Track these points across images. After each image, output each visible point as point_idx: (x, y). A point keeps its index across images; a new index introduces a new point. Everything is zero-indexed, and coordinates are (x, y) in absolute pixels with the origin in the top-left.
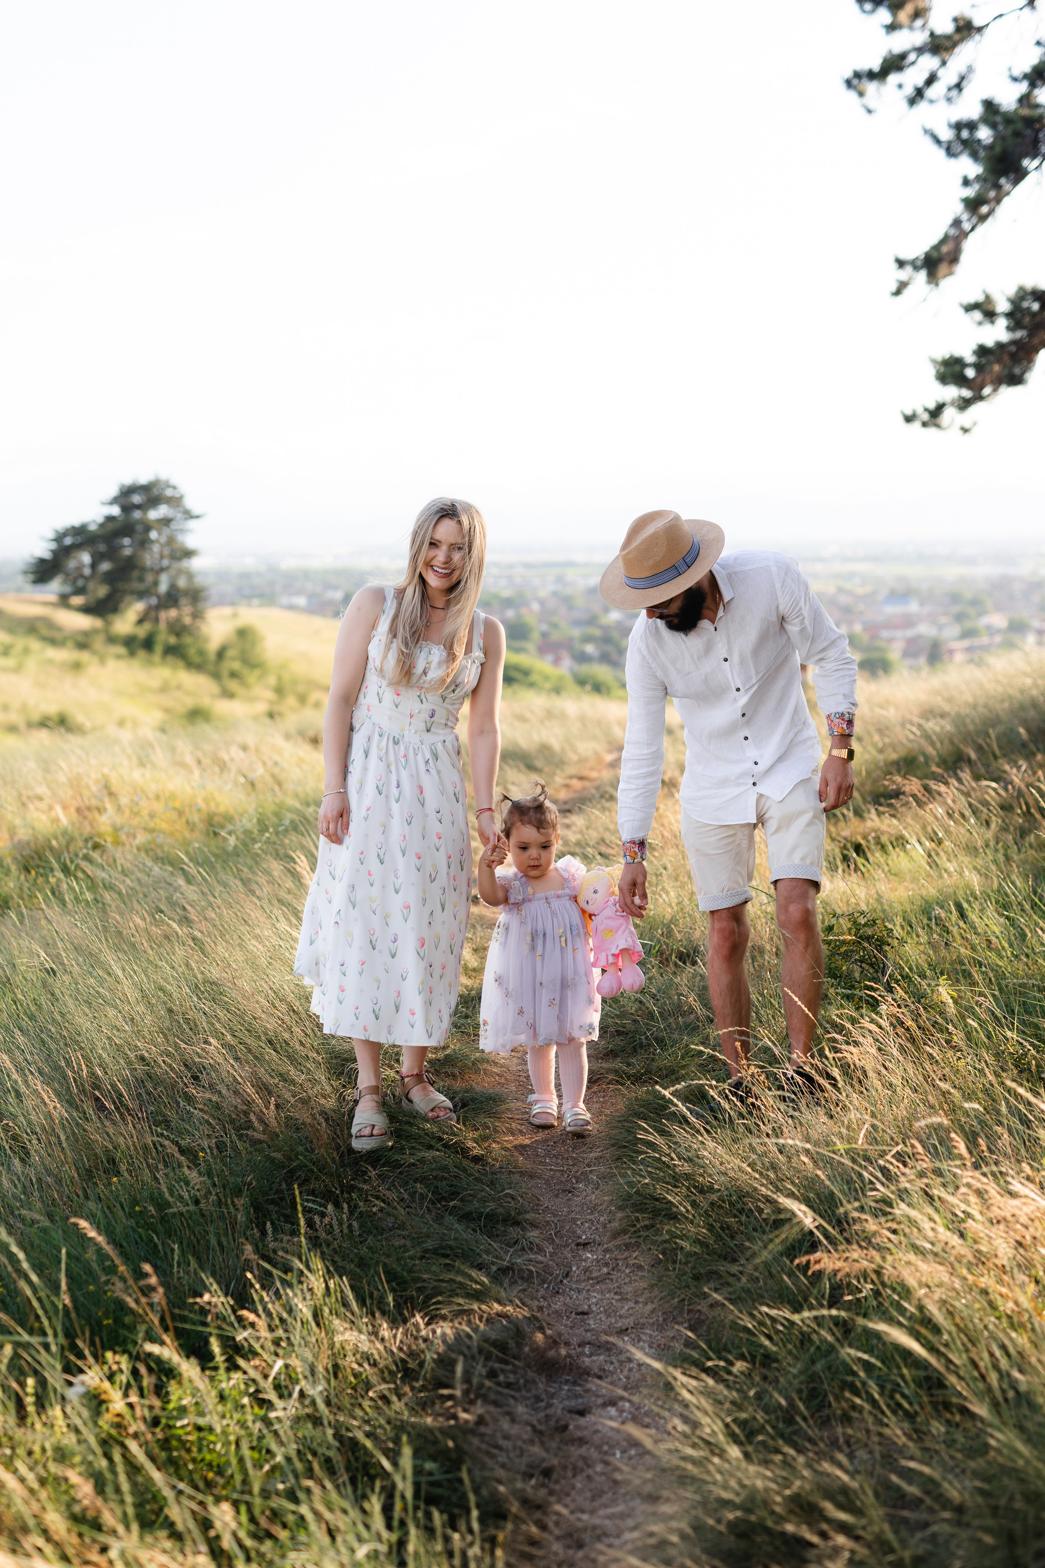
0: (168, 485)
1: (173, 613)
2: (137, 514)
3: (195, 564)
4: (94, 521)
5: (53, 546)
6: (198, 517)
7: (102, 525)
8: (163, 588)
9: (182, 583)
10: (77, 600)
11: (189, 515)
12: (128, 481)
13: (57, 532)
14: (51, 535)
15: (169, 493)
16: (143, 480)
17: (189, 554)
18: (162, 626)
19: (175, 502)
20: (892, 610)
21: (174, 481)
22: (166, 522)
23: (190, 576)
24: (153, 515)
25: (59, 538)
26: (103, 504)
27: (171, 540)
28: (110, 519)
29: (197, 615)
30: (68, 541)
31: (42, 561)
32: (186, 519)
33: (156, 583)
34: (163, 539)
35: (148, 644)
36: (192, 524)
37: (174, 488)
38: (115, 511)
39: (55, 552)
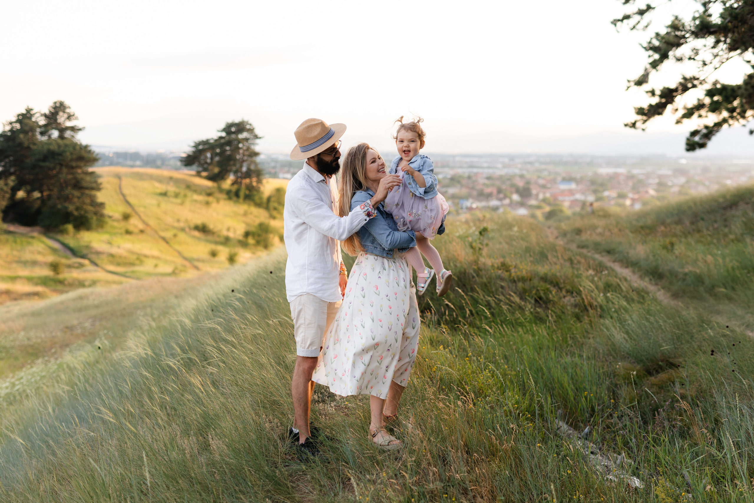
0: (247, 123)
1: (247, 181)
2: (233, 136)
3: (258, 159)
4: (212, 139)
5: (193, 149)
6: (260, 138)
7: (216, 140)
8: (244, 169)
9: (252, 167)
10: (204, 174)
11: (256, 137)
12: (230, 121)
13: (196, 143)
14: (193, 144)
15: (248, 127)
16: (237, 120)
17: (256, 154)
18: (243, 186)
19: (251, 131)
20: (564, 187)
21: (250, 122)
22: (247, 140)
23: (256, 164)
24: (241, 136)
25: (197, 145)
26: (218, 131)
27: (248, 149)
28: (221, 138)
29: (259, 181)
30: (201, 147)
31: (189, 156)
32: (255, 139)
33: (241, 167)
34: (245, 148)
35: (237, 194)
36: (258, 141)
37: (251, 125)
38: (224, 134)
39: (194, 152)
